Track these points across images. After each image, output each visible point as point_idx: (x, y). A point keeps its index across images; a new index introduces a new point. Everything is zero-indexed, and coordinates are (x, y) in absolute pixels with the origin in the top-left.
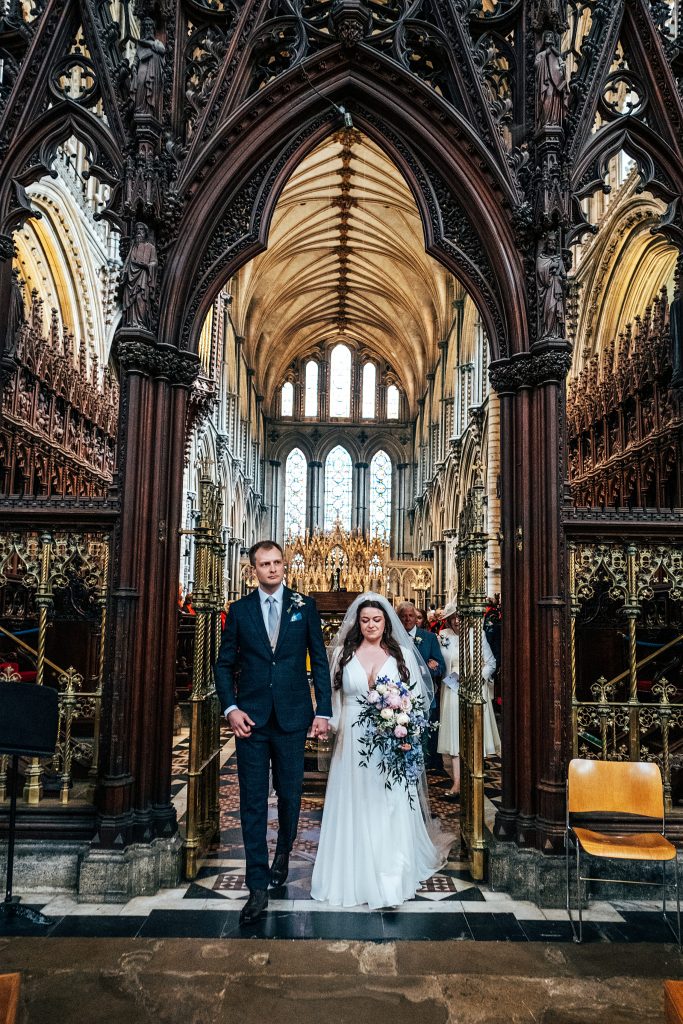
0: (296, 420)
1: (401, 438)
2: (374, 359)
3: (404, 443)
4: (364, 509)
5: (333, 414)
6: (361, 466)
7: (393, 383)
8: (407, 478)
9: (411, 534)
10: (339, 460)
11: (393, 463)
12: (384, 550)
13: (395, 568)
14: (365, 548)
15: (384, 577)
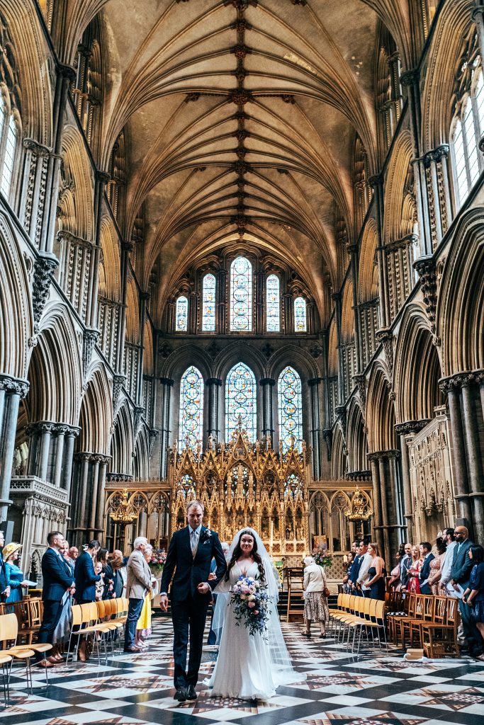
0: (190, 334)
1: (311, 351)
2: (277, 268)
3: (316, 356)
4: (272, 431)
5: (232, 328)
6: (266, 383)
7: (300, 291)
8: (321, 395)
9: (329, 460)
10: (241, 378)
11: (302, 378)
12: (303, 468)
13: (321, 490)
14: (278, 466)
15: (306, 503)
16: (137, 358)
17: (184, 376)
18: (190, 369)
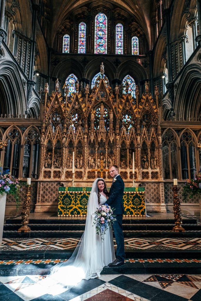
1: (143, 64)
3: (145, 67)
5: (96, 52)
6: (116, 82)
11: (136, 82)
12: (156, 108)
13: (171, 128)
14: (134, 106)
15: (160, 137)
16: (30, 49)
17: (67, 80)
18: (70, 76)
